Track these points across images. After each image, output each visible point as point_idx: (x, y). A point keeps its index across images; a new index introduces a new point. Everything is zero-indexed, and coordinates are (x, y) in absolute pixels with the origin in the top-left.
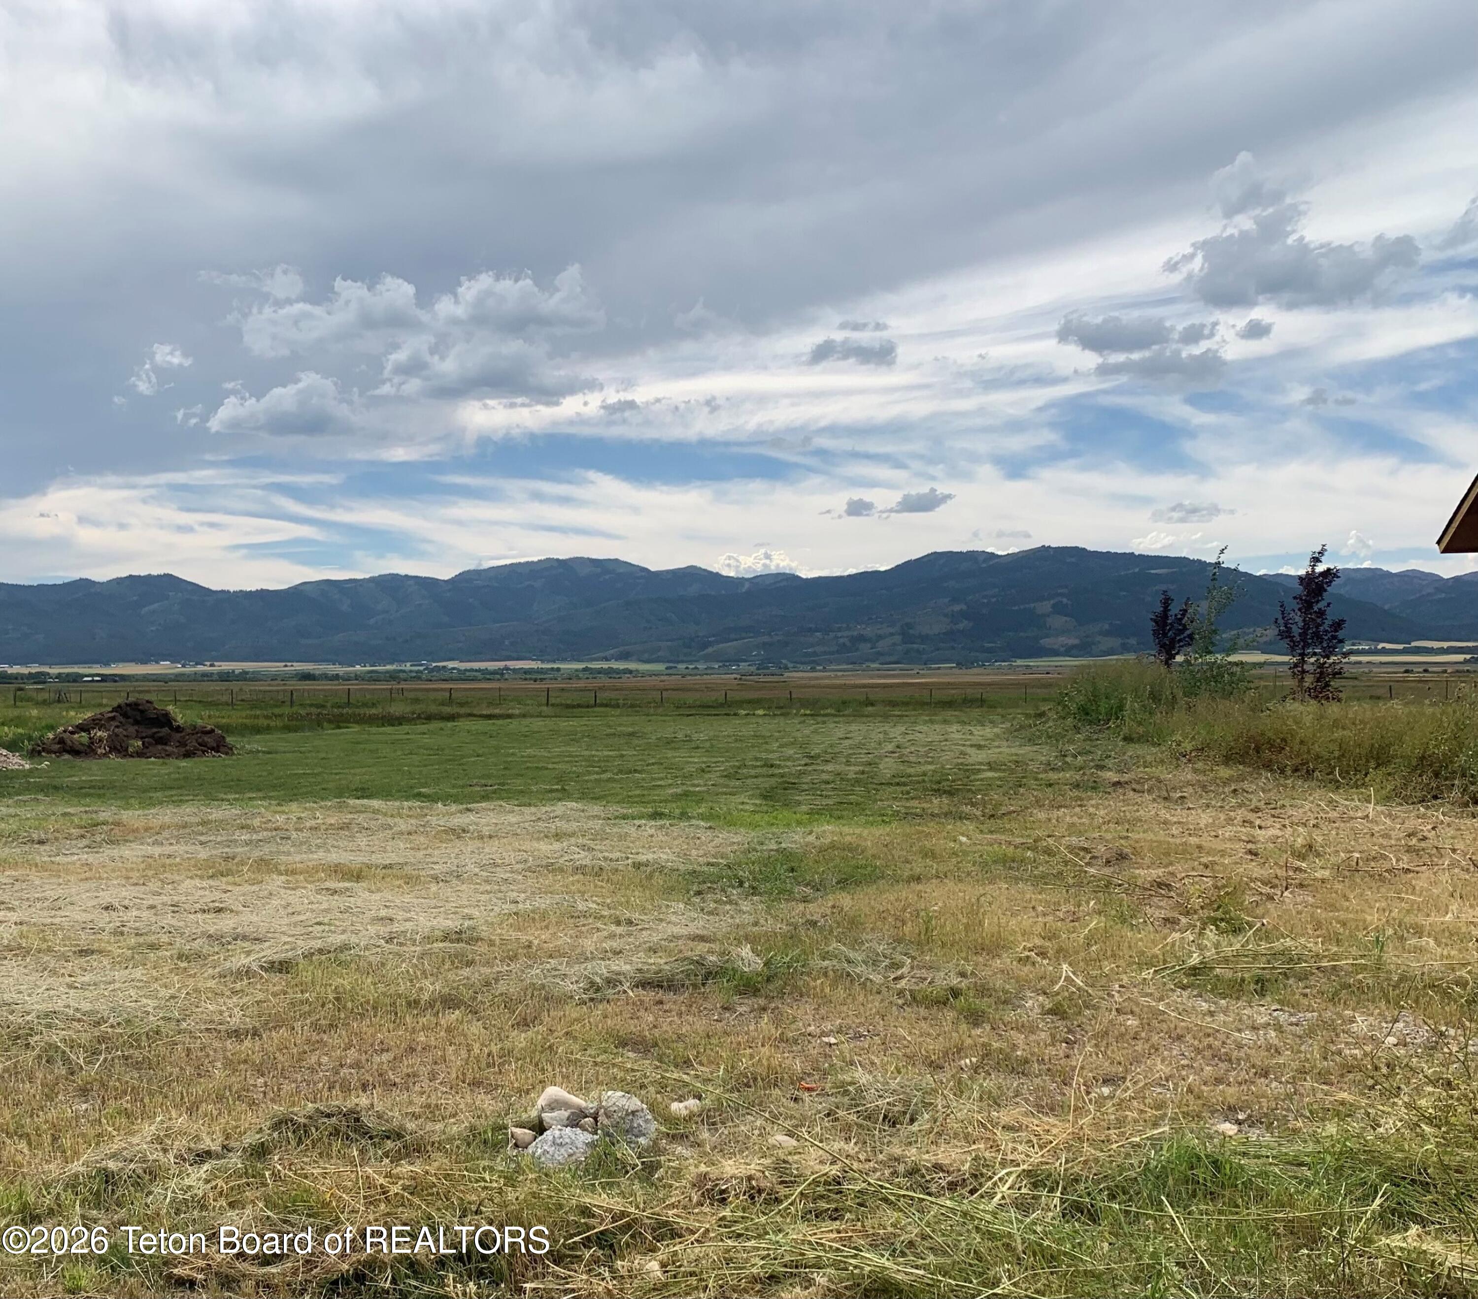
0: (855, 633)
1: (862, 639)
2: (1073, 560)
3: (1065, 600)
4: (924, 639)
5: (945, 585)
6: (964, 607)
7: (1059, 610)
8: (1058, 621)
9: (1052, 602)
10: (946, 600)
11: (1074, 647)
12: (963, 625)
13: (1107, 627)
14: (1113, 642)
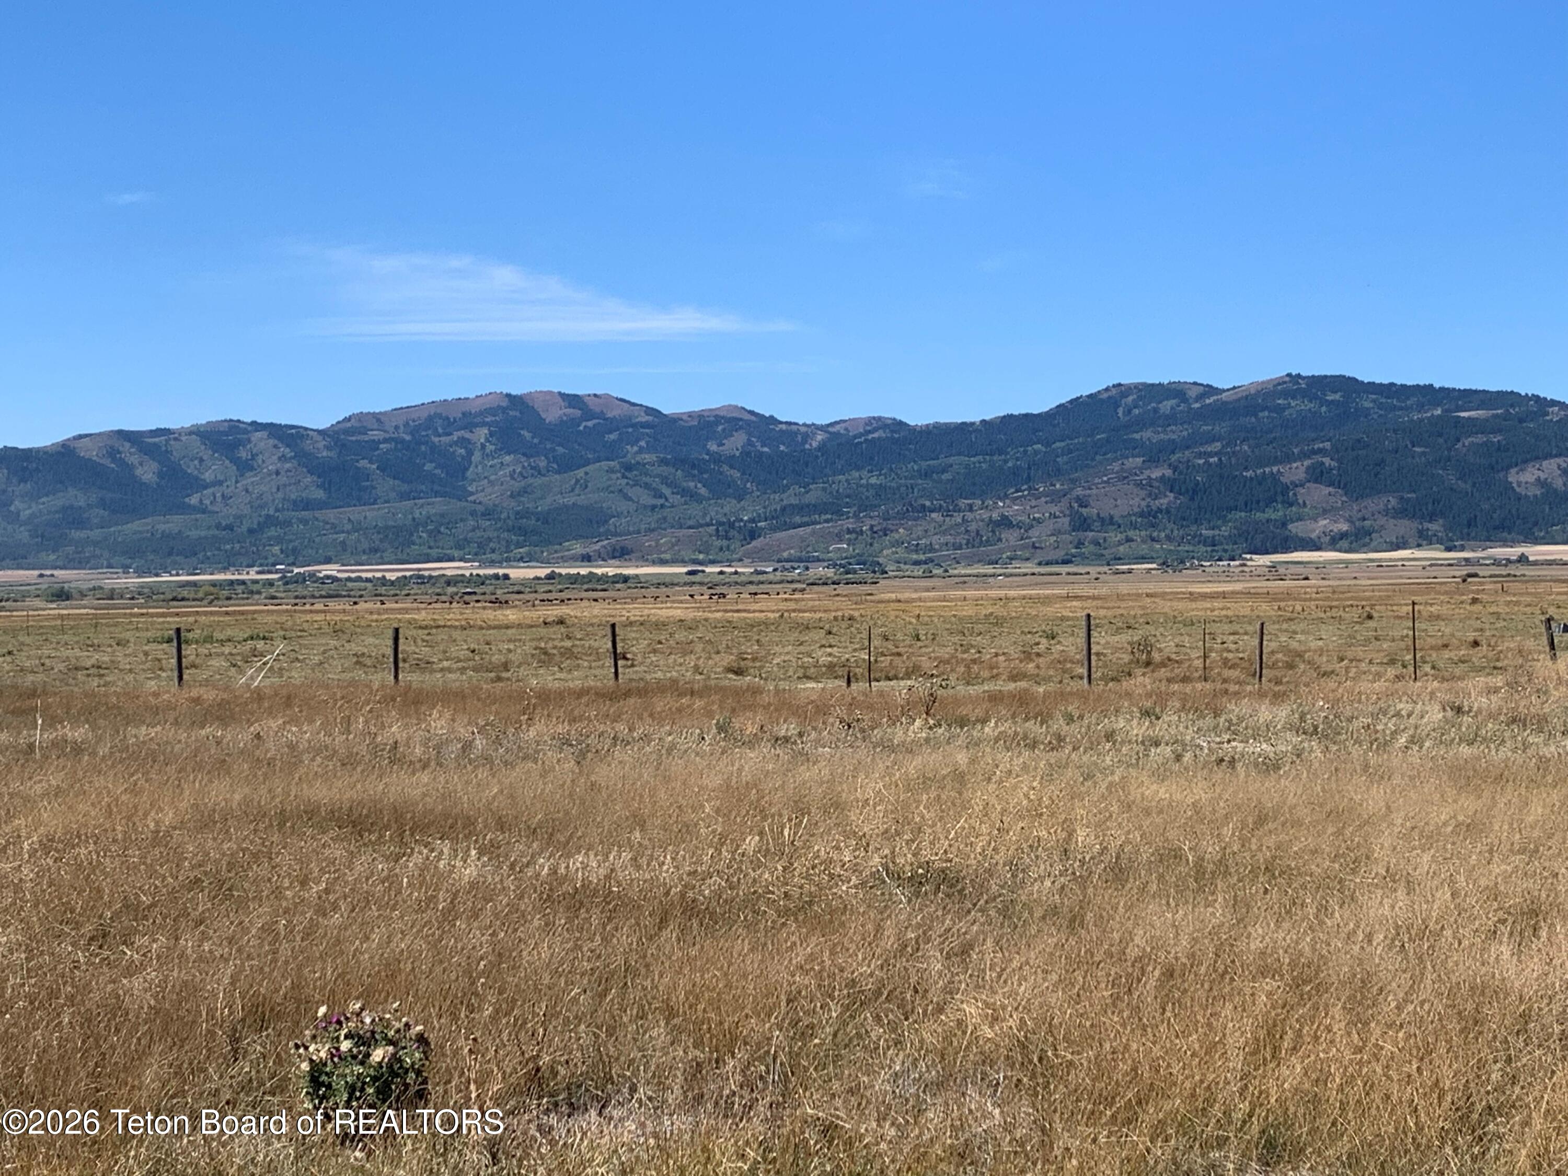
0: (995, 516)
1: (1005, 522)
2: (1337, 397)
3: (1327, 461)
4: (1108, 522)
5: (1137, 436)
6: (1168, 472)
7: (1318, 475)
8: (1319, 493)
9: (1307, 463)
10: (1139, 460)
11: (1343, 536)
12: (1167, 500)
13: (1393, 502)
14: (1406, 526)
